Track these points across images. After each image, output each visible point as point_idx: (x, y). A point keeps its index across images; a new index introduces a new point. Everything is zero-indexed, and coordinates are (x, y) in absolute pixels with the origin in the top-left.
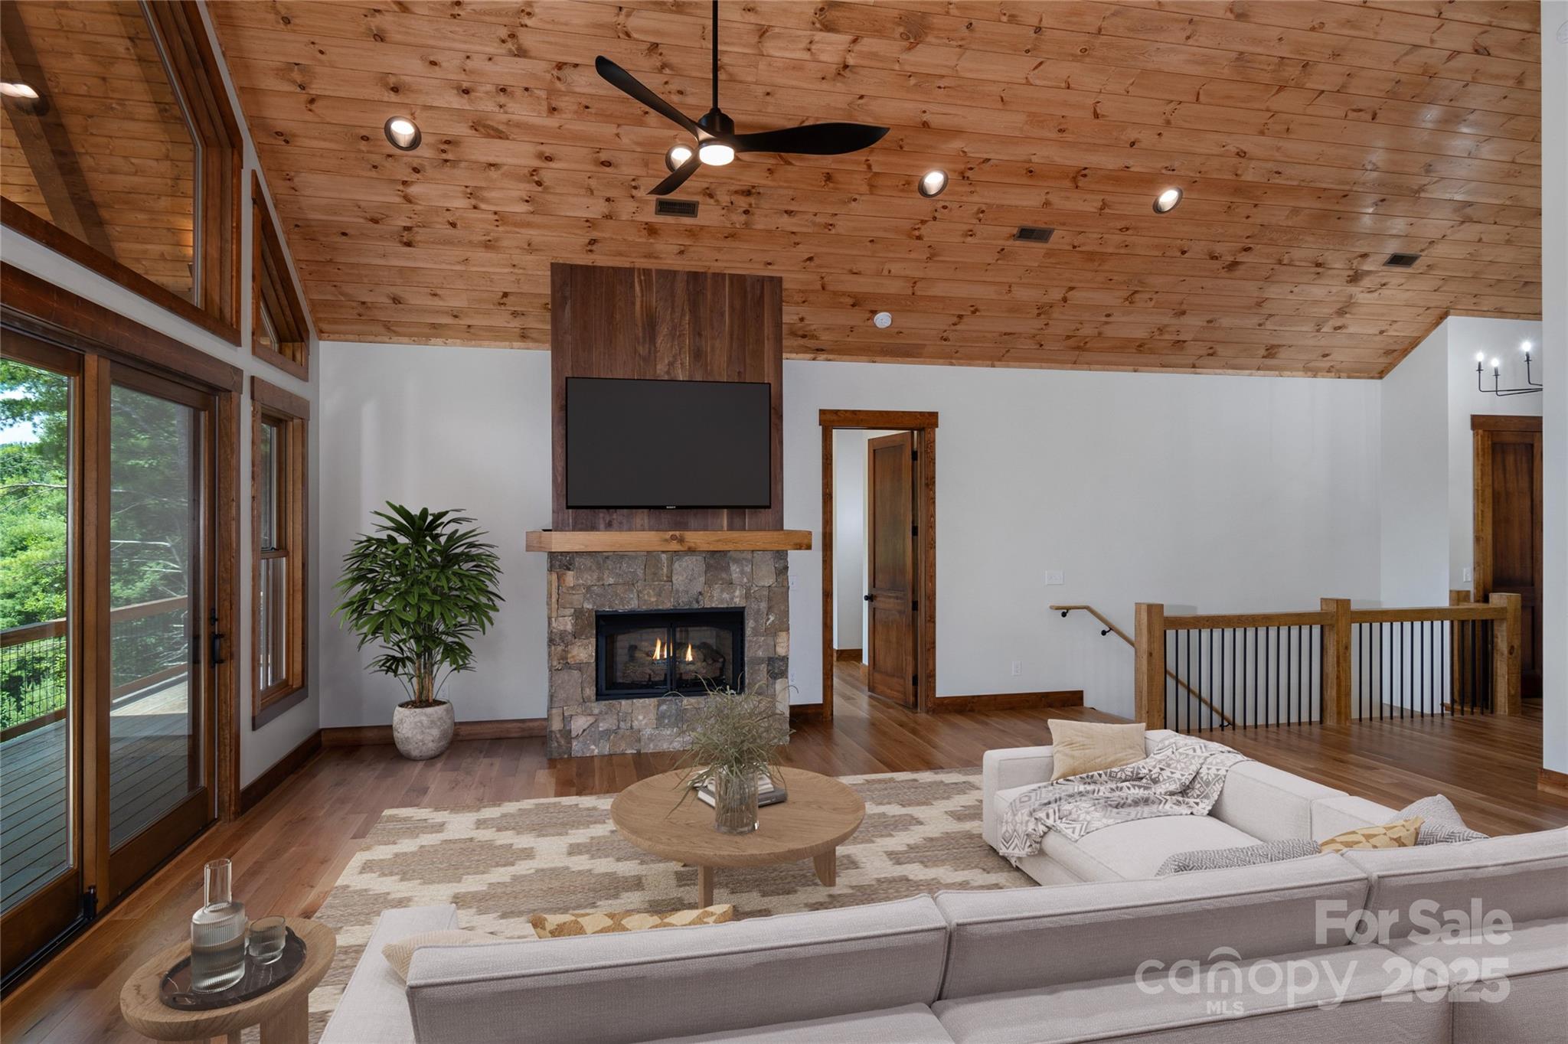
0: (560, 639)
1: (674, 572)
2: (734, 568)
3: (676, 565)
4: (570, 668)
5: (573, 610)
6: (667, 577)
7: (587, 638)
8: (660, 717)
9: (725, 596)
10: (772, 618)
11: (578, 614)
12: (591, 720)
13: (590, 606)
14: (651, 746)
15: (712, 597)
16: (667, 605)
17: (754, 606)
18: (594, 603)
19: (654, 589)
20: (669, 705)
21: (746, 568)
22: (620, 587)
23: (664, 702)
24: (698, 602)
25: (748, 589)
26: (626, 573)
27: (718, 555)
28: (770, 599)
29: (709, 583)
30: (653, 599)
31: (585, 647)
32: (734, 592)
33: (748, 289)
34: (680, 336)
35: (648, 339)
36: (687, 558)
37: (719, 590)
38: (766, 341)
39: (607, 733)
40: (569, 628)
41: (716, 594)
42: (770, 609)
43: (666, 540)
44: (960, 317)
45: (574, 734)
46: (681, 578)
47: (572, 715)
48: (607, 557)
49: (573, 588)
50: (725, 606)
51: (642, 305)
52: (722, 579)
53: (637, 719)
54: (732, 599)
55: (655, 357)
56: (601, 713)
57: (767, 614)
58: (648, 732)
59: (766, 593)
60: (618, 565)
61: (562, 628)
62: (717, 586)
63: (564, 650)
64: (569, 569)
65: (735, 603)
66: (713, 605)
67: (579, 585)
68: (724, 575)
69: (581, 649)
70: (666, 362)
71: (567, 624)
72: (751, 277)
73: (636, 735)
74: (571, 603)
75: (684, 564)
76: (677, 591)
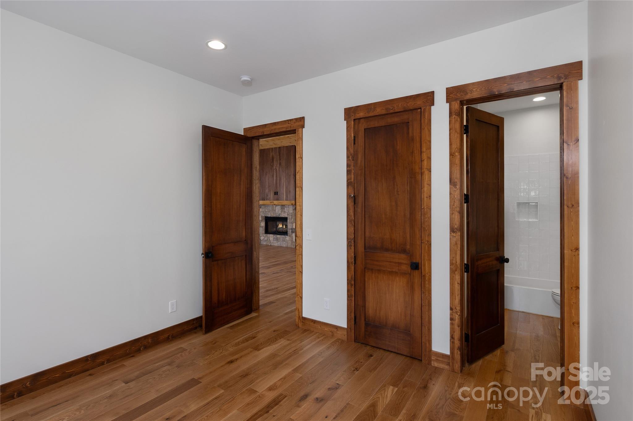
2: (286, 209)
4: (261, 227)
5: (261, 216)
8: (274, 239)
14: (272, 244)
15: (282, 215)
17: (289, 217)
18: (265, 215)
19: (273, 212)
22: (268, 212)
23: (275, 236)
24: (279, 216)
25: (288, 213)
26: (269, 209)
27: (283, 206)
29: (281, 212)
30: (273, 215)
31: (263, 223)
40: (261, 219)
46: (277, 210)
47: (261, 236)
48: (266, 206)
51: (272, 155)
53: (271, 239)
54: (285, 215)
56: (265, 236)
57: (292, 219)
59: (291, 214)
62: (284, 212)
63: (260, 224)
67: (262, 211)
73: (270, 242)
76: (277, 213)
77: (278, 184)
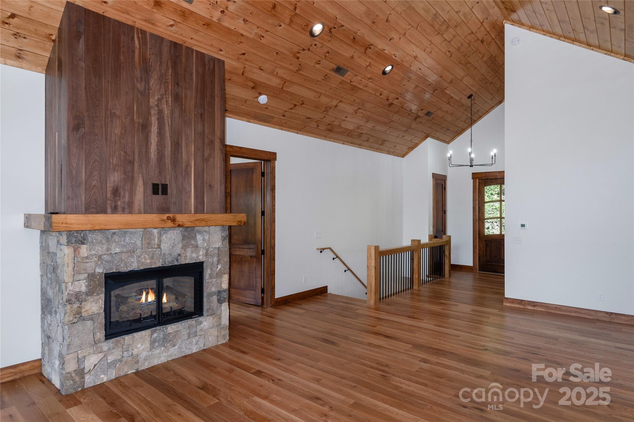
0: (76, 298)
1: (163, 241)
2: (199, 237)
3: (164, 237)
4: (83, 320)
5: (86, 275)
6: (158, 245)
7: (98, 294)
8: (153, 342)
9: (194, 255)
10: (219, 267)
11: (91, 277)
12: (101, 356)
13: (100, 271)
14: (146, 364)
15: (186, 256)
16: (158, 264)
17: (210, 260)
18: (104, 268)
19: (148, 254)
20: (158, 333)
21: (206, 237)
22: (124, 254)
23: (155, 331)
24: (177, 261)
25: (207, 250)
26: (128, 244)
27: (189, 229)
28: (219, 255)
29: (184, 247)
30: (148, 261)
31: (96, 302)
32: (199, 252)
33: (207, 63)
34: (165, 82)
35: (144, 79)
36: (170, 232)
37: (190, 252)
38: (216, 97)
39: (114, 363)
40: (84, 289)
41: (188, 254)
42: (219, 262)
43: (163, 220)
44: (295, 105)
45: (86, 370)
46: (167, 245)
47: (85, 356)
48: (114, 233)
49: (87, 258)
50: (194, 262)
51: (140, 55)
52: (192, 244)
53: (136, 348)
54: (198, 257)
55: (149, 93)
56: (109, 349)
57: (217, 265)
58: (144, 354)
59: (216, 252)
60: (123, 239)
61: (77, 290)
62: (189, 249)
63: (79, 307)
64: (83, 243)
65: (200, 259)
66: (187, 262)
67: (92, 255)
68: (193, 242)
69: (93, 304)
70: (156, 98)
71: (82, 286)
72: (209, 56)
73: (136, 359)
74: (85, 270)
75: (169, 236)
76: (164, 254)
77: (168, 160)
